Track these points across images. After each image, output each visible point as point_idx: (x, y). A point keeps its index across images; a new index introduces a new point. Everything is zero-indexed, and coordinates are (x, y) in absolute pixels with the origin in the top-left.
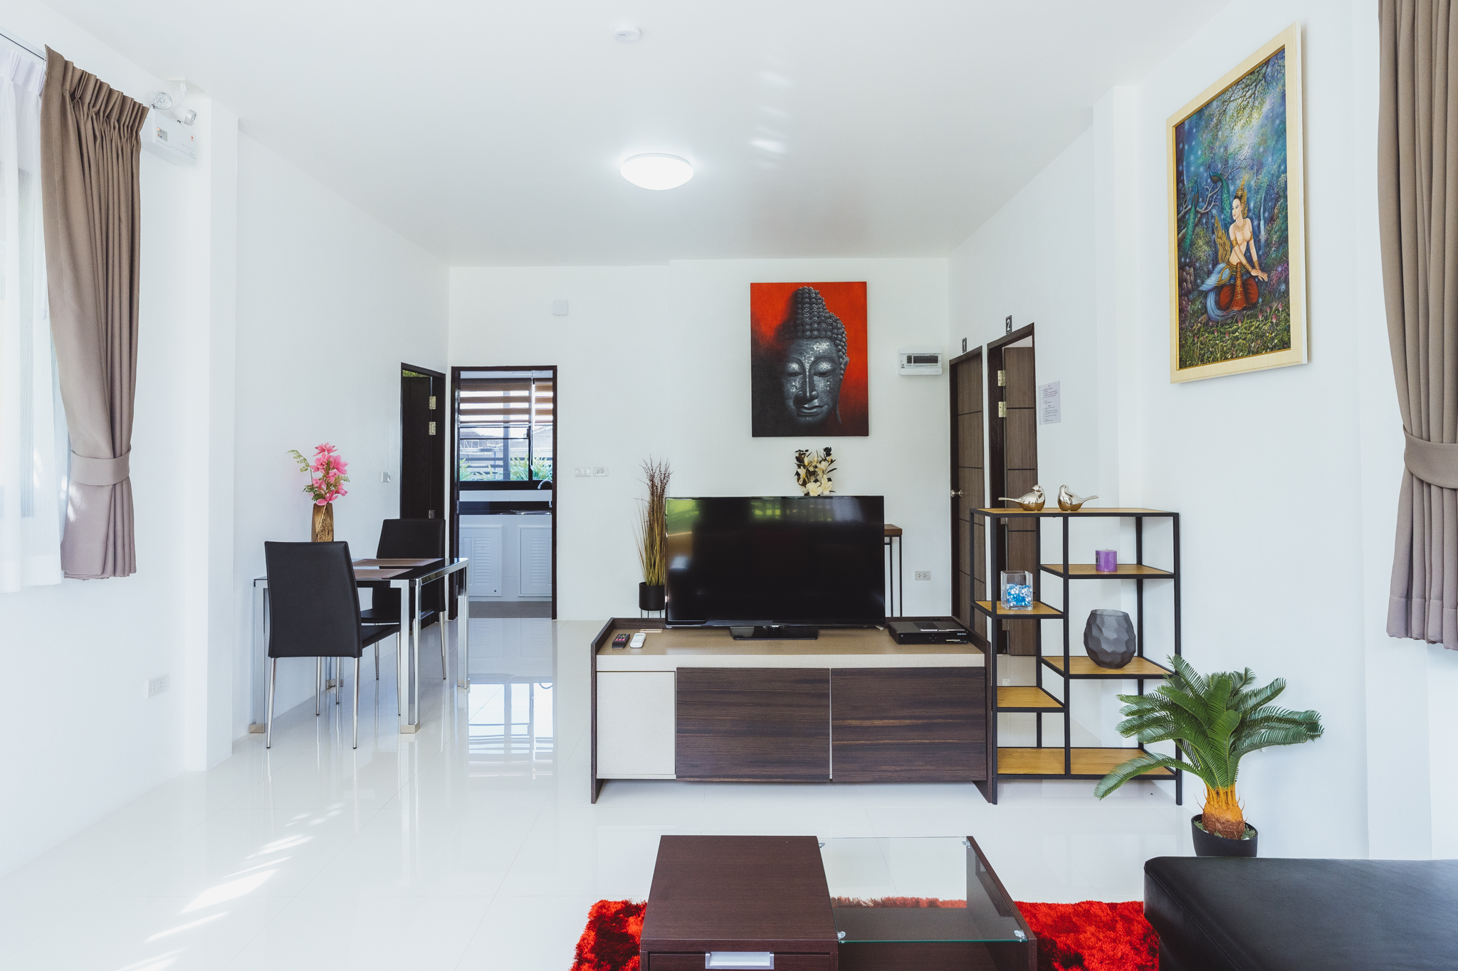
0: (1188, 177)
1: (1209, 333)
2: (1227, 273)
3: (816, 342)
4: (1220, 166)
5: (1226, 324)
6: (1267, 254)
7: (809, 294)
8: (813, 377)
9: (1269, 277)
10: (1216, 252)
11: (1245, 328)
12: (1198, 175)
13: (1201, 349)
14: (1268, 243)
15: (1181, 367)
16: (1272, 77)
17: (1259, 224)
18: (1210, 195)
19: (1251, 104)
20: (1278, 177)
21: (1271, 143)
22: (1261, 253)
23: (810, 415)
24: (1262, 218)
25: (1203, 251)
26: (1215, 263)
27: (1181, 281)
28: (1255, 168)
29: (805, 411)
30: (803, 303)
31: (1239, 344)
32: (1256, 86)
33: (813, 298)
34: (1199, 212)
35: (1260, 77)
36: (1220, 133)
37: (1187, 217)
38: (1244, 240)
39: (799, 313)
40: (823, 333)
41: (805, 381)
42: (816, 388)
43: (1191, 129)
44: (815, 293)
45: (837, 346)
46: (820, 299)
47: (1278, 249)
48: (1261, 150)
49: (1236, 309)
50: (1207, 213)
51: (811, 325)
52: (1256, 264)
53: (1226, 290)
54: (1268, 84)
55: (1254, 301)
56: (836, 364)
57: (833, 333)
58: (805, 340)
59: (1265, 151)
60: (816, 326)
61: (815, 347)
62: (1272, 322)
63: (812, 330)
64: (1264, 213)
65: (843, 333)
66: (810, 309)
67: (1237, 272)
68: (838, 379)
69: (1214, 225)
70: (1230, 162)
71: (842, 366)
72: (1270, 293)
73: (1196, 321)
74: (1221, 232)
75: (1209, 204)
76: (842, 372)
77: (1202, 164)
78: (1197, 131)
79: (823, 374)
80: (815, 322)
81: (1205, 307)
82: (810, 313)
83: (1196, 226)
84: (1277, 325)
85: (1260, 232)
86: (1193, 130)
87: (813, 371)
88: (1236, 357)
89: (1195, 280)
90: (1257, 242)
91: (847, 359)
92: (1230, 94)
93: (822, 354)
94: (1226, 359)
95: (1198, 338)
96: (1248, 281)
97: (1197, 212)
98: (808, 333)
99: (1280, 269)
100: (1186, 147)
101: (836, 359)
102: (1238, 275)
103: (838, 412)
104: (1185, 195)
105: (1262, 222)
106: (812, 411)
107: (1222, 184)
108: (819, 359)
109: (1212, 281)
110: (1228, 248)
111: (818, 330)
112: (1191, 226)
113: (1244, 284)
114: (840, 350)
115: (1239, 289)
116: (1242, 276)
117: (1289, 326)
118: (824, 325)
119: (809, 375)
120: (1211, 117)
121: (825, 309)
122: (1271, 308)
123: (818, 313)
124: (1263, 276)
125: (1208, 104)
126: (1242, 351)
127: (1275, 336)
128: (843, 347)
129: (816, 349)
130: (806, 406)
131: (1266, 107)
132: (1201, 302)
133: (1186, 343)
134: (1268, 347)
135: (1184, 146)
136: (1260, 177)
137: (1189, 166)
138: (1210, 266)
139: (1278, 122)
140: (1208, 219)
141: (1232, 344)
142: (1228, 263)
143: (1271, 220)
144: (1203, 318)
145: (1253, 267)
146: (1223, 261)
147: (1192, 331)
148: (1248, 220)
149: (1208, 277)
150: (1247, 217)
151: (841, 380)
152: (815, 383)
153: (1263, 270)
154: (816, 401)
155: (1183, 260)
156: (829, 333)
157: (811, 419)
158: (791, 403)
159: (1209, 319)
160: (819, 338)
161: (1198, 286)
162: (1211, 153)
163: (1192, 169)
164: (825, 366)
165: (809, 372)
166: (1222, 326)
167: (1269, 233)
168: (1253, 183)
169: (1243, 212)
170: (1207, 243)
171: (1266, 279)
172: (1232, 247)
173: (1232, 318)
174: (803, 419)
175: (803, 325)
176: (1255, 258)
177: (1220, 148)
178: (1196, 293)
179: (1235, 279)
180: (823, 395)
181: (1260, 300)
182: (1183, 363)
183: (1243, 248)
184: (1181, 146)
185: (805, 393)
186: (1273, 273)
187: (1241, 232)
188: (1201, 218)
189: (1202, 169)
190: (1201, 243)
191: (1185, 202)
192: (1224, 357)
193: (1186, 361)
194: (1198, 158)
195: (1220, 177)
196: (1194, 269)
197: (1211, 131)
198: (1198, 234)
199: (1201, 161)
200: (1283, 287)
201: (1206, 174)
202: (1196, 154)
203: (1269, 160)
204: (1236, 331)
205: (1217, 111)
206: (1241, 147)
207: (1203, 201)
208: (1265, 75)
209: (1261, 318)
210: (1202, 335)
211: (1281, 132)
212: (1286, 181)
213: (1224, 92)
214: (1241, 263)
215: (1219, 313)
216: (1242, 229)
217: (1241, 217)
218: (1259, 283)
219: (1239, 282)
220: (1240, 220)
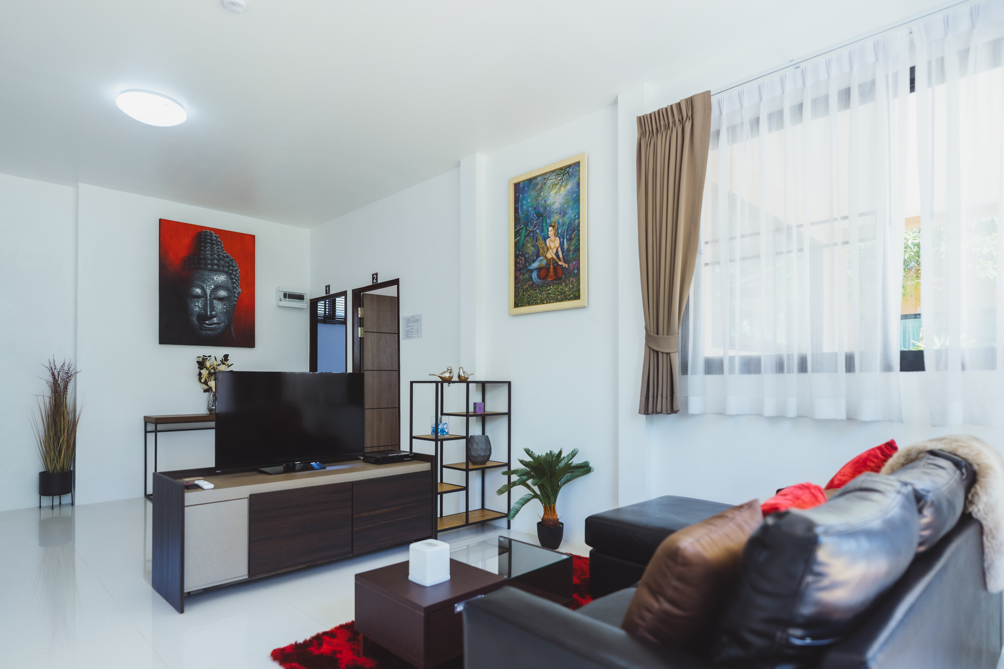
0: (521, 211)
1: (533, 290)
2: (544, 262)
3: (216, 274)
4: (541, 209)
5: (544, 286)
6: (568, 255)
7: (211, 236)
8: (213, 301)
9: (568, 266)
10: (538, 251)
11: (555, 289)
12: (528, 211)
13: (528, 298)
14: (568, 250)
15: (515, 307)
16: (572, 174)
18: (535, 222)
19: (560, 183)
20: (575, 220)
21: (571, 204)
22: (564, 254)
23: (210, 329)
24: (565, 238)
25: (530, 249)
26: (538, 256)
27: (516, 263)
28: (562, 214)
29: (206, 326)
30: (206, 243)
31: (551, 297)
32: (563, 176)
33: (214, 240)
34: (529, 230)
35: (566, 172)
36: (542, 194)
37: (520, 231)
38: (555, 247)
39: (202, 250)
40: (222, 268)
41: (207, 303)
42: (215, 309)
43: (524, 188)
44: (215, 237)
45: (232, 279)
46: (219, 242)
47: (573, 254)
48: (566, 206)
49: (549, 280)
50: (533, 231)
51: (212, 260)
52: (562, 259)
53: (543, 270)
54: (570, 176)
55: (560, 276)
56: (231, 293)
57: (229, 269)
58: (207, 271)
59: (568, 207)
60: (216, 262)
61: (215, 278)
62: (569, 287)
63: (212, 265)
64: (566, 236)
65: (237, 270)
66: (211, 248)
67: (550, 262)
68: (232, 304)
69: (537, 237)
70: (548, 208)
71: (236, 295)
72: (569, 273)
73: (526, 284)
74: (541, 242)
75: (535, 227)
76: (236, 299)
77: (531, 206)
78: (528, 190)
79: (221, 299)
80: (215, 259)
81: (531, 277)
82: (211, 252)
83: (526, 236)
84: (572, 288)
85: (564, 245)
86: (525, 188)
87: (213, 296)
88: (549, 302)
89: (525, 263)
90: (562, 249)
91: (240, 290)
92: (548, 176)
93: (220, 284)
94: (543, 303)
95: (526, 292)
96: (557, 267)
97: (527, 229)
98: (209, 266)
99: (574, 263)
100: (521, 196)
101: (231, 289)
102: (551, 263)
103: (232, 329)
104: (519, 220)
105: (565, 240)
106: (212, 326)
107: (543, 218)
108: (218, 287)
109: (535, 265)
110: (545, 250)
111: (217, 265)
112: (523, 236)
113: (555, 268)
114: (234, 283)
115: (552, 270)
116: (553, 264)
117: (579, 290)
118: (222, 262)
119: (210, 299)
120: (537, 184)
121: (224, 250)
122: (569, 280)
123: (218, 252)
125: (535, 178)
126: (552, 300)
127: (572, 293)
128: (237, 281)
129: (215, 279)
130: (207, 322)
131: (569, 187)
132: (528, 275)
133: (519, 295)
134: (567, 298)
135: (519, 195)
136: (565, 219)
137: (522, 206)
138: (535, 257)
139: (575, 195)
140: (533, 234)
141: (547, 296)
142: (546, 257)
143: (570, 240)
144: (530, 283)
145: (560, 260)
146: (542, 256)
147: (523, 289)
148: (558, 238)
149: (533, 263)
150: (557, 236)
151: (235, 305)
152: (215, 305)
153: (565, 262)
154: (215, 319)
155: (517, 252)
156: (226, 269)
157: (210, 332)
158: (195, 319)
159: (533, 283)
160: (218, 271)
161: (527, 267)
162: (537, 202)
163: (525, 207)
164: (222, 293)
165: (209, 296)
166: (541, 287)
167: (569, 245)
168: (560, 221)
169: (555, 234)
170: (533, 246)
171: (567, 267)
172: (548, 250)
173: (547, 284)
174: (204, 332)
175: (205, 260)
176: (561, 256)
177: (542, 201)
178: (525, 270)
179: (550, 265)
180: (221, 315)
181: (563, 276)
182: (516, 305)
183: (555, 251)
184: (517, 195)
185: (206, 312)
186: (571, 264)
187: (553, 243)
188: (529, 233)
189: (530, 209)
190: (529, 245)
191: (520, 224)
192: (542, 302)
193: (518, 304)
194: (528, 203)
195: (542, 215)
196: (525, 258)
197: (537, 191)
198: (527, 241)
199: (530, 205)
200: (576, 271)
201: (533, 212)
202: (527, 201)
203: (570, 211)
204: (550, 290)
205: (540, 182)
206: (554, 203)
207: (531, 225)
208: (568, 172)
209: (563, 285)
210: (529, 291)
211: (577, 200)
212: (579, 223)
213: (545, 174)
214: (553, 258)
215: (539, 280)
216: (554, 241)
217: (553, 236)
218: (563, 268)
219: (552, 267)
220: (553, 238)
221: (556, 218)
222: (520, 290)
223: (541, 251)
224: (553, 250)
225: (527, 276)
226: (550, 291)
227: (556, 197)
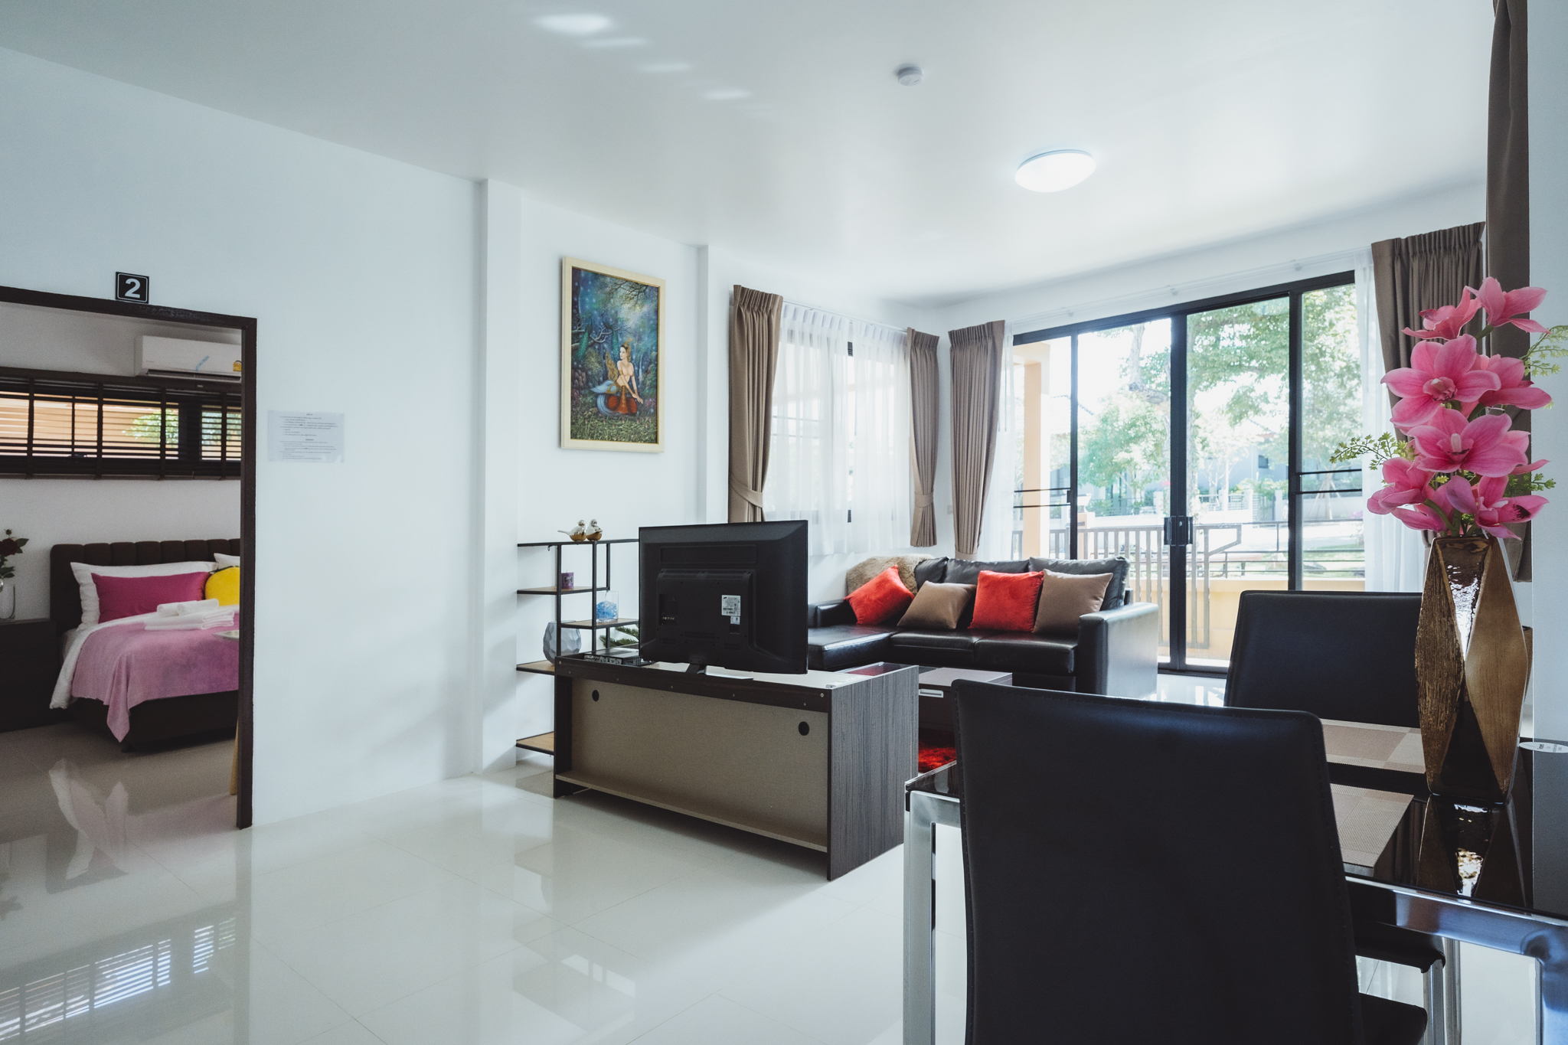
0: (581, 309)
2: (613, 388)
4: (611, 320)
5: (613, 419)
6: (643, 389)
10: (606, 372)
11: (627, 426)
12: (592, 314)
13: (591, 429)
14: (644, 383)
15: (570, 437)
16: (650, 296)
17: (638, 371)
18: (602, 333)
19: (633, 298)
20: (651, 351)
21: (647, 330)
25: (595, 366)
26: (606, 378)
27: (573, 378)
28: (637, 337)
32: (637, 291)
34: (593, 340)
35: (642, 290)
36: (612, 300)
37: (581, 336)
38: (628, 374)
48: (641, 330)
49: (620, 412)
50: (600, 343)
52: (636, 392)
53: (611, 399)
55: (635, 412)
64: (642, 365)
67: (622, 391)
69: (605, 354)
70: (619, 323)
72: (644, 411)
73: (588, 411)
74: (611, 361)
75: (602, 338)
77: (596, 309)
78: (591, 284)
81: (596, 402)
83: (589, 346)
84: (648, 429)
86: (586, 280)
88: (620, 441)
89: (587, 382)
90: (637, 380)
92: (619, 281)
94: (613, 440)
95: (589, 421)
96: (629, 400)
97: (589, 338)
99: (651, 400)
100: (582, 288)
102: (623, 393)
104: (579, 320)
107: (612, 333)
109: (602, 389)
110: (616, 374)
112: (584, 344)
113: (627, 400)
115: (623, 402)
116: (626, 394)
117: (656, 432)
120: (606, 286)
122: (645, 419)
124: (640, 400)
125: (602, 274)
126: (624, 438)
127: (646, 434)
131: (644, 308)
132: (592, 399)
133: (576, 422)
134: (642, 440)
135: (578, 286)
137: (583, 302)
138: (602, 379)
139: (652, 322)
140: (600, 347)
141: (617, 433)
142: (616, 382)
143: (646, 372)
144: (594, 410)
145: (634, 393)
146: (612, 380)
147: (584, 416)
148: (631, 365)
149: (599, 385)
150: (631, 362)
153: (640, 396)
155: (575, 364)
159: (599, 412)
161: (590, 387)
166: (610, 419)
167: (645, 378)
168: (635, 345)
169: (628, 357)
170: (599, 363)
171: (642, 402)
172: (619, 375)
173: (618, 417)
176: (635, 388)
177: (612, 309)
178: (587, 391)
179: (621, 394)
181: (638, 413)
183: (628, 379)
184: (575, 283)
186: (646, 401)
187: (626, 372)
188: (594, 344)
189: (595, 312)
190: (593, 360)
191: (579, 325)
192: (610, 438)
193: (576, 435)
194: (592, 301)
195: (611, 327)
196: (587, 374)
197: (605, 294)
198: (590, 353)
199: (595, 306)
200: (652, 411)
201: (599, 318)
202: (591, 299)
203: (647, 339)
204: (621, 425)
205: (610, 285)
206: (628, 320)
207: (596, 333)
208: (644, 291)
209: (638, 422)
210: (592, 421)
211: (655, 329)
212: (657, 356)
213: (617, 278)
214: (625, 386)
215: (607, 410)
216: (627, 366)
217: (626, 359)
218: (637, 403)
219: (623, 397)
220: (625, 361)
221: (629, 339)
222: (579, 416)
223: (610, 373)
224: (626, 377)
225: (589, 399)
226: (621, 427)
227: (631, 314)
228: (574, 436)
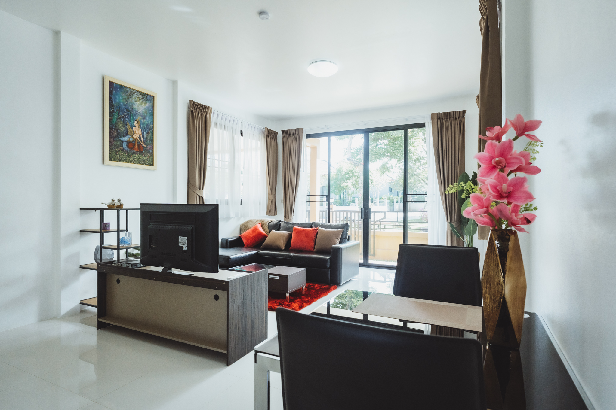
0: (114, 101)
2: (132, 139)
4: (130, 108)
5: (131, 153)
9: (147, 147)
10: (128, 132)
11: (139, 157)
12: (120, 104)
13: (119, 157)
14: (147, 138)
17: (144, 133)
18: (125, 113)
19: (141, 100)
20: (150, 124)
21: (148, 115)
22: (144, 140)
25: (121, 128)
26: (127, 134)
27: (110, 132)
28: (143, 117)
32: (143, 97)
34: (120, 116)
35: (145, 96)
36: (130, 99)
37: (114, 113)
43: (116, 87)
48: (145, 114)
49: (135, 150)
50: (124, 118)
52: (143, 142)
53: (130, 144)
55: (142, 151)
62: (147, 158)
64: (146, 130)
67: (136, 141)
70: (134, 110)
72: (147, 151)
73: (118, 148)
75: (125, 116)
77: (122, 102)
78: (119, 91)
81: (122, 145)
83: (118, 119)
84: (149, 159)
85: (144, 134)
86: (118, 89)
88: (135, 163)
89: (118, 135)
90: (143, 137)
92: (134, 91)
95: (119, 153)
96: (139, 145)
97: (118, 115)
99: (150, 146)
100: (114, 91)
102: (136, 142)
107: (130, 114)
109: (125, 139)
110: (132, 133)
112: (115, 117)
115: (136, 146)
116: (137, 142)
120: (127, 92)
122: (147, 155)
124: (144, 145)
126: (137, 162)
127: (148, 162)
133: (112, 153)
134: (146, 164)
137: (115, 98)
139: (150, 111)
140: (124, 120)
141: (133, 160)
142: (132, 137)
143: (148, 133)
144: (121, 148)
145: (142, 142)
146: (130, 135)
147: (116, 150)
150: (140, 128)
153: (145, 144)
155: (111, 126)
159: (124, 149)
162: (126, 102)
163: (117, 100)
166: (129, 153)
167: (147, 136)
168: (142, 121)
169: (138, 126)
170: (124, 127)
171: (146, 147)
172: (134, 133)
176: (142, 140)
177: (130, 103)
178: (118, 139)
179: (135, 142)
181: (144, 151)
186: (148, 146)
187: (137, 132)
189: (122, 103)
190: (120, 125)
191: (113, 108)
192: (130, 162)
193: (112, 159)
194: (120, 98)
195: (130, 112)
196: (117, 132)
197: (126, 95)
198: (119, 122)
200: (151, 151)
201: (123, 106)
203: (148, 119)
204: (135, 156)
205: (129, 92)
206: (138, 109)
207: (122, 113)
208: (147, 97)
209: (144, 156)
210: (120, 153)
211: (152, 114)
212: (153, 127)
213: (133, 89)
214: (137, 139)
215: (128, 149)
216: (138, 130)
218: (143, 147)
219: (136, 144)
220: (137, 128)
221: (139, 118)
222: (113, 150)
223: (129, 132)
224: (138, 135)
225: (118, 143)
226: (135, 157)
227: (140, 107)
228: (110, 159)
